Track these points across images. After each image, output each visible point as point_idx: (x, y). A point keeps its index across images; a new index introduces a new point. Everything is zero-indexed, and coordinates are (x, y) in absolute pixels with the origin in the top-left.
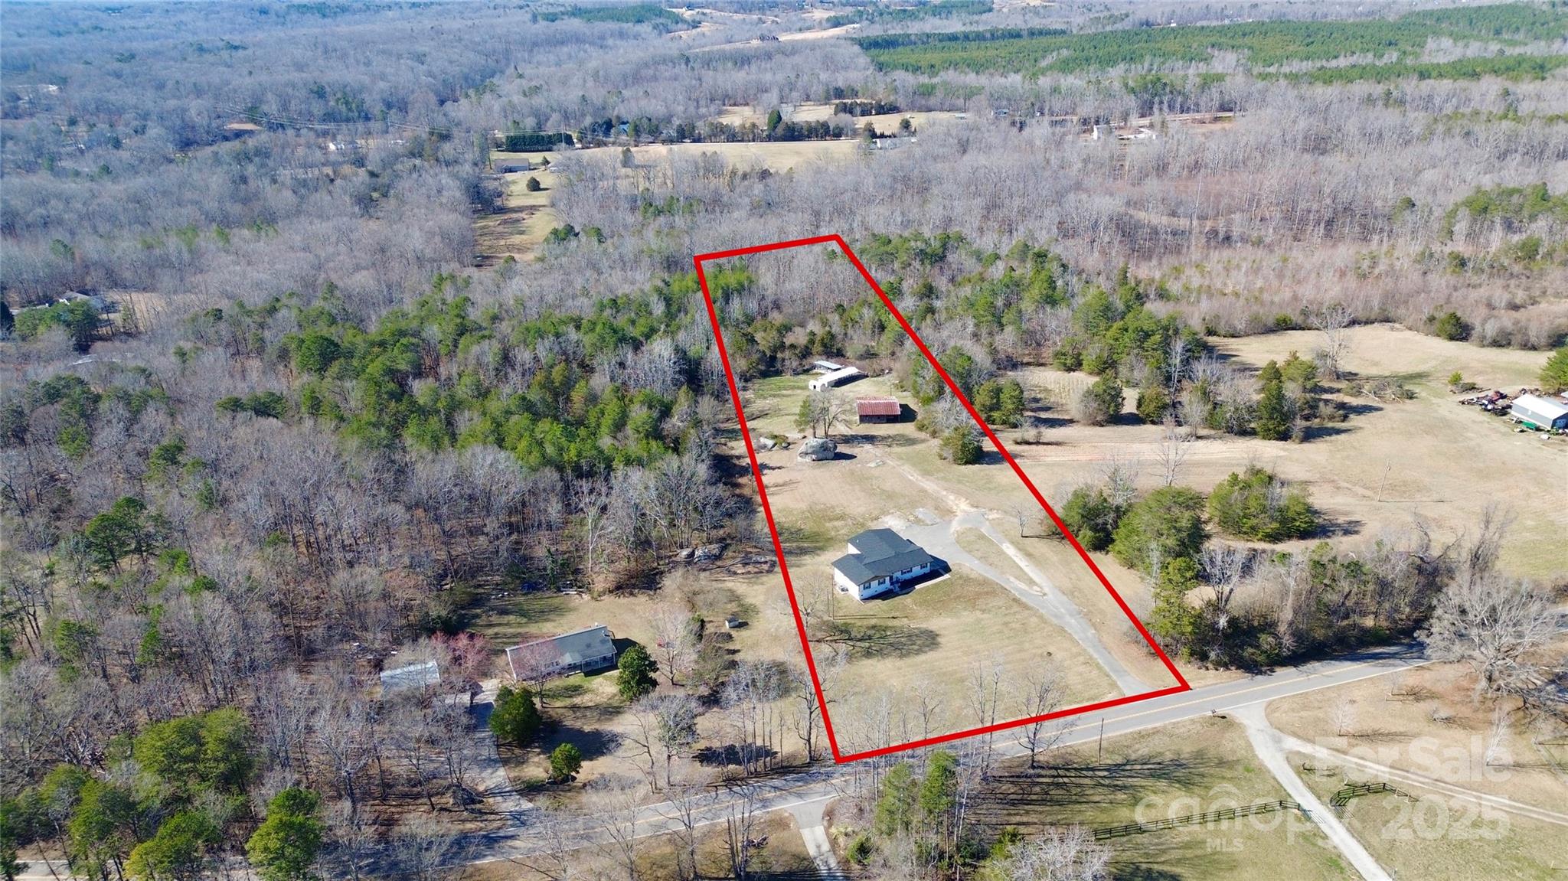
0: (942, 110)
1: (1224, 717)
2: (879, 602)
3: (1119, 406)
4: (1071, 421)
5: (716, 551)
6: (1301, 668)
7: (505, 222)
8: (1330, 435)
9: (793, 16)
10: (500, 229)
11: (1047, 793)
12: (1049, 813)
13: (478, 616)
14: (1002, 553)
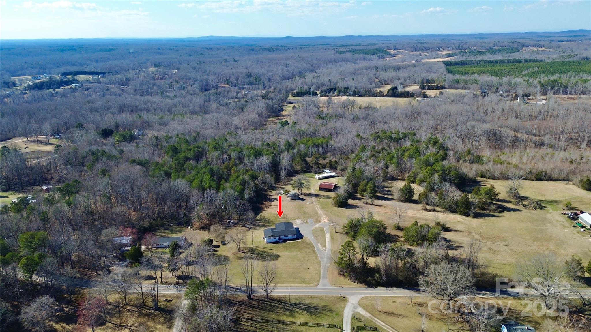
0: (462, 89)
1: (344, 297)
2: (272, 244)
3: (413, 196)
4: (393, 199)
5: (236, 222)
6: (388, 289)
7: (278, 119)
8: (488, 217)
9: (434, 53)
10: (275, 121)
11: (265, 307)
12: (260, 312)
13: (159, 229)
14: (324, 235)
